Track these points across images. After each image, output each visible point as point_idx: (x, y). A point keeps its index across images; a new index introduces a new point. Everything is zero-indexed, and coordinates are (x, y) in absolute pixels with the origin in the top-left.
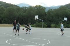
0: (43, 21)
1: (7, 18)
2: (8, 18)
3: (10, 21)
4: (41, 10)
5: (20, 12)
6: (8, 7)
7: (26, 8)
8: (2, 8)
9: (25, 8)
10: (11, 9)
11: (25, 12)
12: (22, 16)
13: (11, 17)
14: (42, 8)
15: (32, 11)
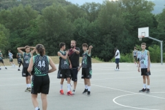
0: (161, 42)
1: (43, 40)
2: (47, 38)
3: (51, 46)
4: (141, 9)
5: (80, 20)
6: (47, 7)
7: (97, 8)
8: (27, 11)
9: (93, 8)
10: (55, 11)
11: (94, 19)
12: (85, 29)
13: (56, 35)
14: (143, 5)
15: (114, 16)
